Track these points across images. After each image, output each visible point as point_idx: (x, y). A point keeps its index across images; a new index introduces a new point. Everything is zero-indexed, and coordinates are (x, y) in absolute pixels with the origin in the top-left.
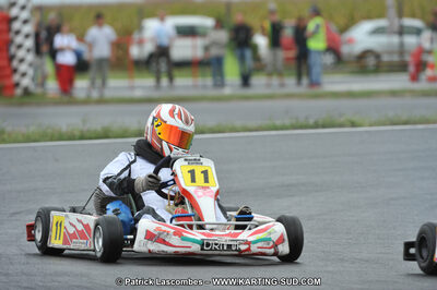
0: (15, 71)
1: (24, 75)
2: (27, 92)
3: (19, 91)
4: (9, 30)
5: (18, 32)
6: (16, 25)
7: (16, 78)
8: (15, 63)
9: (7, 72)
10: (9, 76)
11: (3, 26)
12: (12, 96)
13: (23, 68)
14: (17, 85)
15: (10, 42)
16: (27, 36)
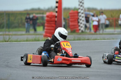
0: (79, 26)
1: (82, 27)
2: (82, 31)
3: (80, 31)
4: (78, 15)
5: (80, 16)
6: (80, 14)
7: (80, 28)
8: (79, 24)
9: (77, 26)
10: (78, 27)
11: (76, 14)
12: (78, 32)
13: (82, 25)
14: (80, 30)
15: (78, 19)
16: (83, 17)
